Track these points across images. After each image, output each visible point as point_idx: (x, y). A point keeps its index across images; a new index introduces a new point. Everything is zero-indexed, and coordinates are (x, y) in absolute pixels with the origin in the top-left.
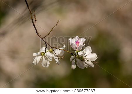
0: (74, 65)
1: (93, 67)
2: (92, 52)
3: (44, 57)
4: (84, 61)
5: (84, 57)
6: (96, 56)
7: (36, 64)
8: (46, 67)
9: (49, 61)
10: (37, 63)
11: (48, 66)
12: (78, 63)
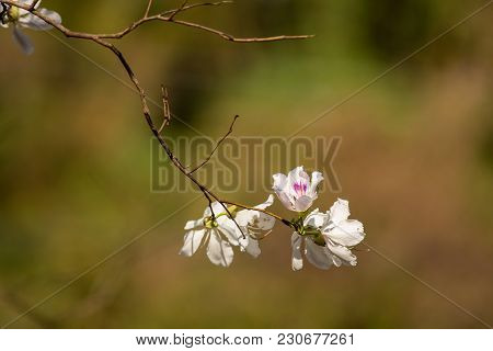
0: (298, 258)
1: (353, 263)
2: (349, 218)
3: (212, 231)
4: (324, 244)
5: (323, 233)
6: (362, 230)
7: (190, 254)
8: (221, 265)
9: (231, 245)
10: (195, 250)
11: (229, 261)
12: (310, 251)
